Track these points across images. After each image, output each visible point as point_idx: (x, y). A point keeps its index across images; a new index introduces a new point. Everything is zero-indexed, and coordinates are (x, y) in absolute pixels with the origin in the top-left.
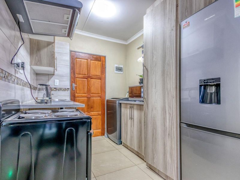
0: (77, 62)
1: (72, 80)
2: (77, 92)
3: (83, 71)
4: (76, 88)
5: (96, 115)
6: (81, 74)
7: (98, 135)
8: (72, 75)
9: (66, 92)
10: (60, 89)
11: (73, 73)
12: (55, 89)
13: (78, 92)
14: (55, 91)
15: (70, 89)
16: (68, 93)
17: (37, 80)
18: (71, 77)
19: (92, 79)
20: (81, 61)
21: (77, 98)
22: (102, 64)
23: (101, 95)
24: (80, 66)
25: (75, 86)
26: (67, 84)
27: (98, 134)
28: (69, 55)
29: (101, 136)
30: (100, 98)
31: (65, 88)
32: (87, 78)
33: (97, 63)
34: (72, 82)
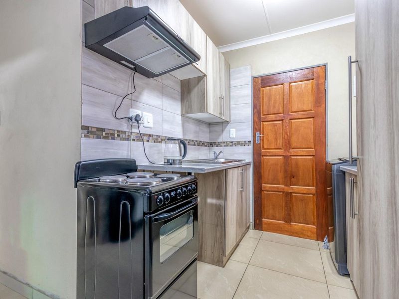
0: (264, 92)
1: (256, 126)
2: (263, 147)
3: (274, 107)
4: (262, 139)
5: (302, 194)
6: (270, 114)
7: (308, 236)
8: (256, 118)
9: (246, 147)
10: (238, 144)
11: (257, 114)
12: (231, 144)
13: (265, 147)
14: (230, 146)
15: (252, 142)
16: (249, 149)
17: (210, 132)
18: (254, 122)
19: (293, 121)
20: (270, 90)
21: (265, 157)
22: (318, 85)
23: (316, 151)
24: (270, 99)
25: (261, 137)
26: (247, 133)
27: (309, 234)
28: (250, 85)
29: (317, 240)
30: (311, 157)
31: (245, 141)
32: (282, 120)
33: (303, 86)
34: (255, 129)
